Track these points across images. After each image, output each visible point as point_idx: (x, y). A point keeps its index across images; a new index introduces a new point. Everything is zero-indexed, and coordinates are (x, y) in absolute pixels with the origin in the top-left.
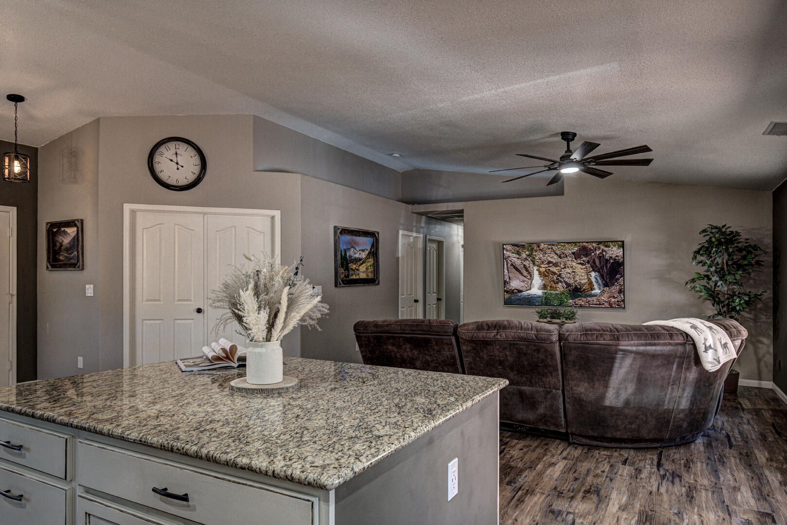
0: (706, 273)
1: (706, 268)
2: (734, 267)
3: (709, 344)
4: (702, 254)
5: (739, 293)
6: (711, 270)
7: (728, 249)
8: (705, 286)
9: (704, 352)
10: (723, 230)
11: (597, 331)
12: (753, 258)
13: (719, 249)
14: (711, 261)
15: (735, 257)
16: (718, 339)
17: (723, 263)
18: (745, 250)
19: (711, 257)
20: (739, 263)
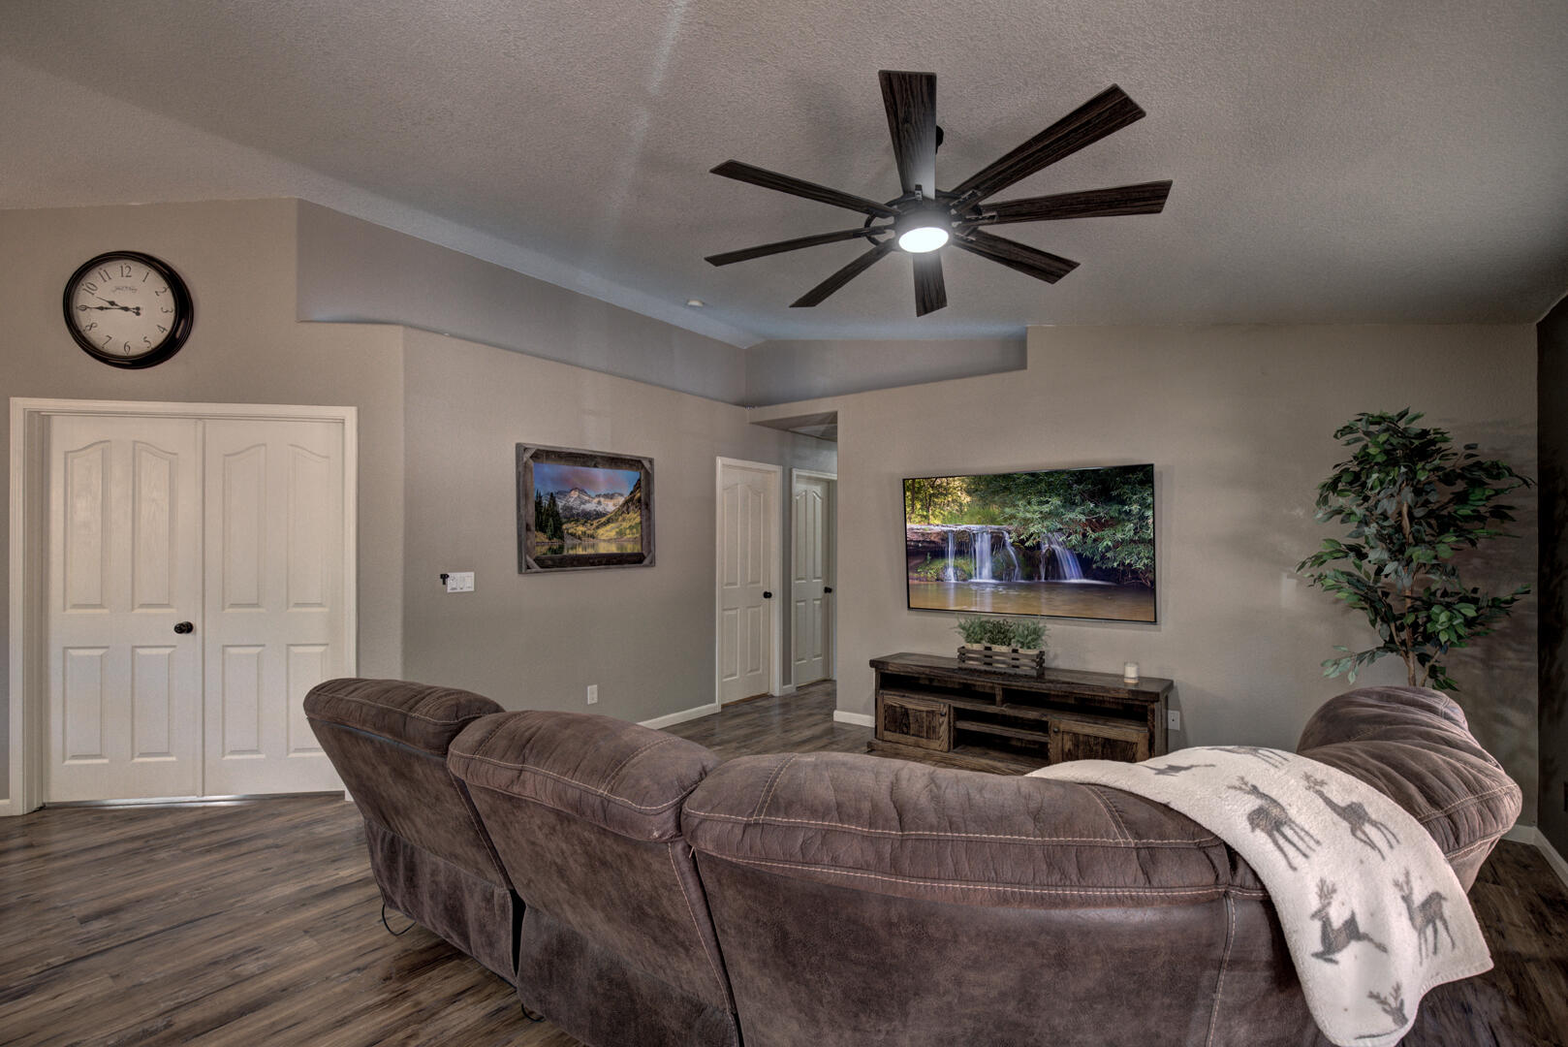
0: (1352, 542)
1: (1352, 526)
2: (1430, 525)
3: (1346, 916)
4: (1342, 491)
5: (1445, 594)
6: (1367, 533)
7: (1415, 473)
8: (1349, 574)
9: (1317, 955)
10: (1402, 424)
11: (814, 812)
12: (1488, 498)
13: (1388, 474)
14: (1367, 509)
15: (1433, 498)
16: (1397, 884)
17: (1400, 514)
18: (1461, 476)
19: (1366, 499)
20: (1445, 512)
